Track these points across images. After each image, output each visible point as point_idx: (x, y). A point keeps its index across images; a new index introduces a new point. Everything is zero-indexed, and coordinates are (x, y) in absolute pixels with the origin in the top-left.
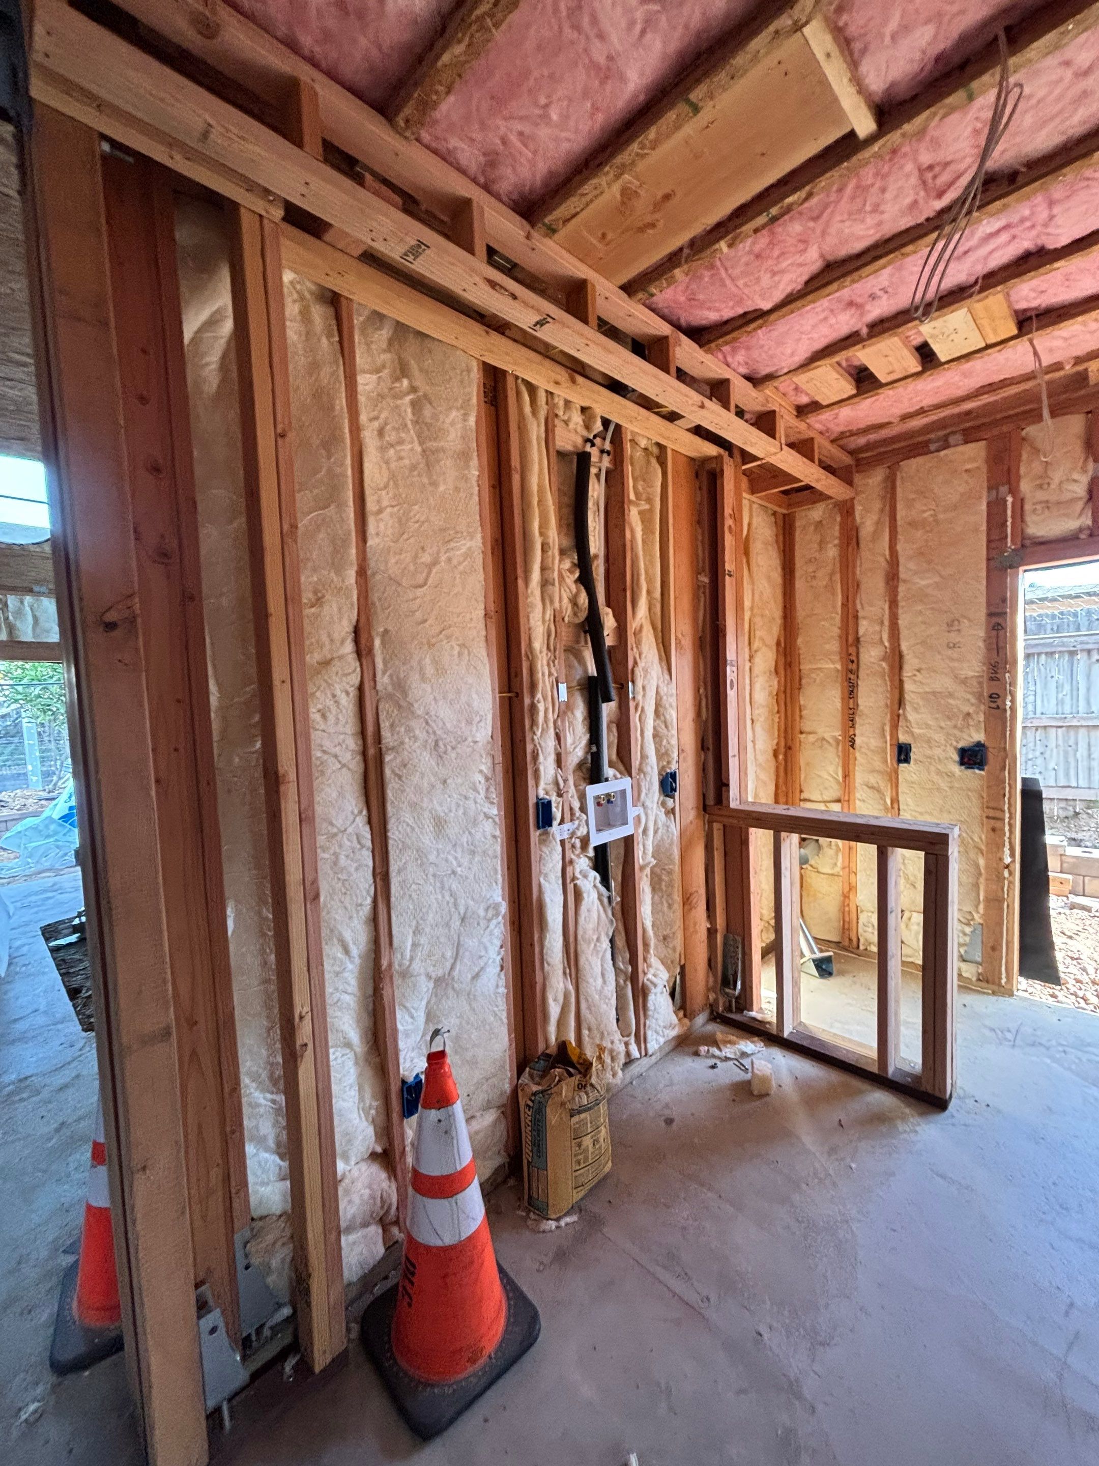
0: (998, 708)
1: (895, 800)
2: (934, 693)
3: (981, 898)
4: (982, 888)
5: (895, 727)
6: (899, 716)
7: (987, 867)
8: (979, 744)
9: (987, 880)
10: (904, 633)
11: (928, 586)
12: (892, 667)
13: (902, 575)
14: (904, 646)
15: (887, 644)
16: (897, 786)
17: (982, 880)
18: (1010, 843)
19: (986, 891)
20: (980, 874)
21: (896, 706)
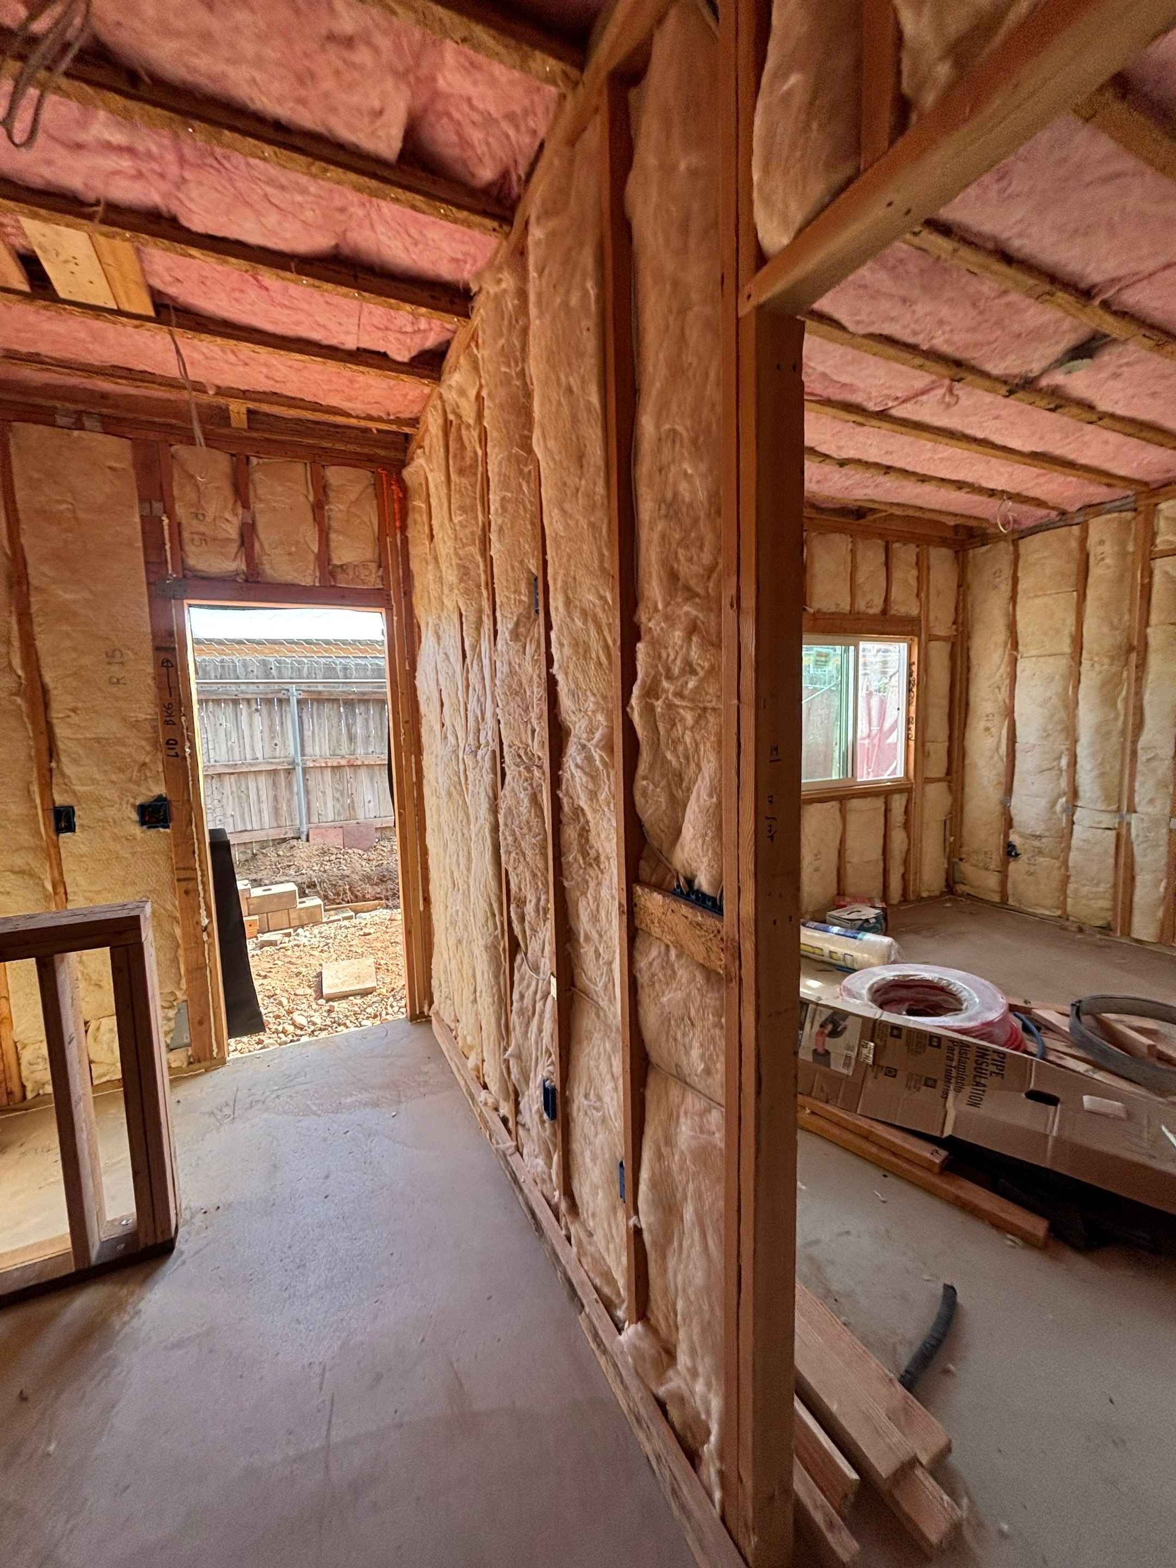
0: (177, 755)
1: (59, 883)
2: (98, 740)
3: (182, 972)
4: (181, 960)
5: (46, 785)
6: (51, 770)
7: (184, 935)
8: (160, 798)
9: (185, 950)
10: (46, 660)
11: (74, 602)
12: (31, 703)
13: (34, 581)
14: (48, 677)
15: (20, 672)
16: (60, 865)
17: (181, 952)
18: (205, 902)
19: (186, 964)
20: (178, 946)
21: (46, 759)
